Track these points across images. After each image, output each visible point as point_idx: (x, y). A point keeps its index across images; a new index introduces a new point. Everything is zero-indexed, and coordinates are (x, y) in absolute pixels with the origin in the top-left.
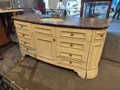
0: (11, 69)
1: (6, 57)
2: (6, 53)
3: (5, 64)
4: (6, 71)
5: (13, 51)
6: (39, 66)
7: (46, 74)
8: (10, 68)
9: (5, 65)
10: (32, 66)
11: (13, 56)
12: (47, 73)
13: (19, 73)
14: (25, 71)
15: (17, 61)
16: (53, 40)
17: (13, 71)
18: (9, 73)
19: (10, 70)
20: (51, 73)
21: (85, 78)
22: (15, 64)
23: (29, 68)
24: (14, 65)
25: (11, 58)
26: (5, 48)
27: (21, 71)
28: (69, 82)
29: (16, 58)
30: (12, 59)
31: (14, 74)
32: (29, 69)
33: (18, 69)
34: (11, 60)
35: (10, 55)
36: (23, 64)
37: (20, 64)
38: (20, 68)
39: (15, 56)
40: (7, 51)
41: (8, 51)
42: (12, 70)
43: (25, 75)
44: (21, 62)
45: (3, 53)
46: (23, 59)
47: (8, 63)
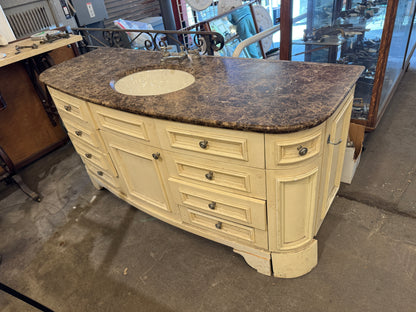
0: (58, 234)
1: (50, 194)
2: (50, 176)
3: (43, 217)
4: (45, 238)
5: (71, 169)
6: (135, 223)
7: (152, 255)
8: (57, 230)
9: (45, 220)
10: (116, 223)
11: (69, 189)
12: (154, 252)
13: (76, 246)
14: (92, 240)
15: (77, 206)
16: (153, 155)
17: (61, 238)
18: (50, 245)
19: (55, 237)
20: (166, 251)
21: (269, 274)
22: (69, 216)
23: (107, 230)
24: (68, 220)
25: (61, 196)
26: (50, 158)
27: (84, 241)
28: (214, 285)
29: (76, 196)
30: (66, 197)
31: (62, 250)
32: (105, 234)
33: (76, 235)
34: (62, 202)
35: (60, 185)
36: (93, 218)
37: (82, 216)
38: (81, 230)
39: (75, 189)
40: (55, 169)
41: (57, 172)
42: (59, 236)
43: (92, 255)
44: (88, 208)
45: (44, 177)
46: (94, 197)
47: (52, 212)
